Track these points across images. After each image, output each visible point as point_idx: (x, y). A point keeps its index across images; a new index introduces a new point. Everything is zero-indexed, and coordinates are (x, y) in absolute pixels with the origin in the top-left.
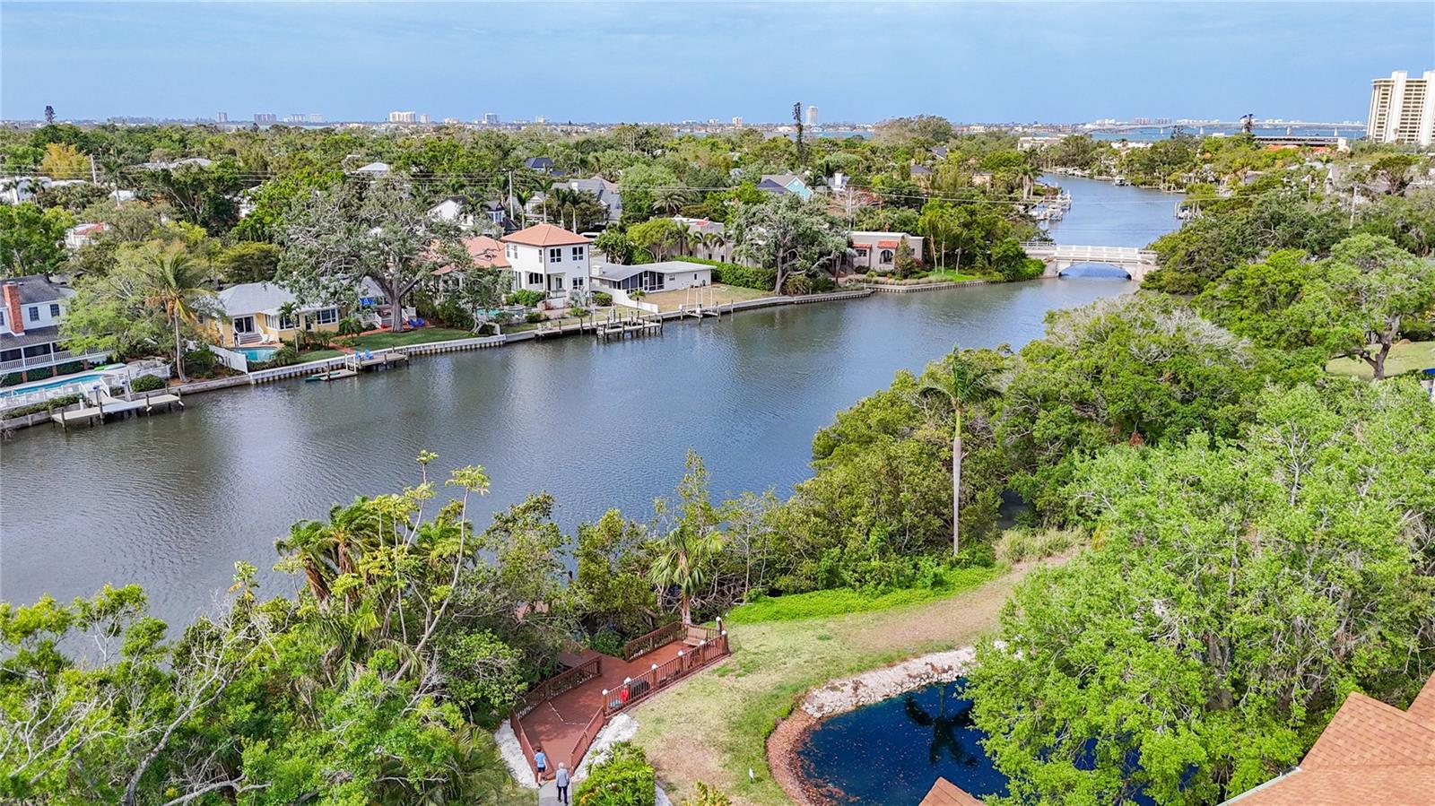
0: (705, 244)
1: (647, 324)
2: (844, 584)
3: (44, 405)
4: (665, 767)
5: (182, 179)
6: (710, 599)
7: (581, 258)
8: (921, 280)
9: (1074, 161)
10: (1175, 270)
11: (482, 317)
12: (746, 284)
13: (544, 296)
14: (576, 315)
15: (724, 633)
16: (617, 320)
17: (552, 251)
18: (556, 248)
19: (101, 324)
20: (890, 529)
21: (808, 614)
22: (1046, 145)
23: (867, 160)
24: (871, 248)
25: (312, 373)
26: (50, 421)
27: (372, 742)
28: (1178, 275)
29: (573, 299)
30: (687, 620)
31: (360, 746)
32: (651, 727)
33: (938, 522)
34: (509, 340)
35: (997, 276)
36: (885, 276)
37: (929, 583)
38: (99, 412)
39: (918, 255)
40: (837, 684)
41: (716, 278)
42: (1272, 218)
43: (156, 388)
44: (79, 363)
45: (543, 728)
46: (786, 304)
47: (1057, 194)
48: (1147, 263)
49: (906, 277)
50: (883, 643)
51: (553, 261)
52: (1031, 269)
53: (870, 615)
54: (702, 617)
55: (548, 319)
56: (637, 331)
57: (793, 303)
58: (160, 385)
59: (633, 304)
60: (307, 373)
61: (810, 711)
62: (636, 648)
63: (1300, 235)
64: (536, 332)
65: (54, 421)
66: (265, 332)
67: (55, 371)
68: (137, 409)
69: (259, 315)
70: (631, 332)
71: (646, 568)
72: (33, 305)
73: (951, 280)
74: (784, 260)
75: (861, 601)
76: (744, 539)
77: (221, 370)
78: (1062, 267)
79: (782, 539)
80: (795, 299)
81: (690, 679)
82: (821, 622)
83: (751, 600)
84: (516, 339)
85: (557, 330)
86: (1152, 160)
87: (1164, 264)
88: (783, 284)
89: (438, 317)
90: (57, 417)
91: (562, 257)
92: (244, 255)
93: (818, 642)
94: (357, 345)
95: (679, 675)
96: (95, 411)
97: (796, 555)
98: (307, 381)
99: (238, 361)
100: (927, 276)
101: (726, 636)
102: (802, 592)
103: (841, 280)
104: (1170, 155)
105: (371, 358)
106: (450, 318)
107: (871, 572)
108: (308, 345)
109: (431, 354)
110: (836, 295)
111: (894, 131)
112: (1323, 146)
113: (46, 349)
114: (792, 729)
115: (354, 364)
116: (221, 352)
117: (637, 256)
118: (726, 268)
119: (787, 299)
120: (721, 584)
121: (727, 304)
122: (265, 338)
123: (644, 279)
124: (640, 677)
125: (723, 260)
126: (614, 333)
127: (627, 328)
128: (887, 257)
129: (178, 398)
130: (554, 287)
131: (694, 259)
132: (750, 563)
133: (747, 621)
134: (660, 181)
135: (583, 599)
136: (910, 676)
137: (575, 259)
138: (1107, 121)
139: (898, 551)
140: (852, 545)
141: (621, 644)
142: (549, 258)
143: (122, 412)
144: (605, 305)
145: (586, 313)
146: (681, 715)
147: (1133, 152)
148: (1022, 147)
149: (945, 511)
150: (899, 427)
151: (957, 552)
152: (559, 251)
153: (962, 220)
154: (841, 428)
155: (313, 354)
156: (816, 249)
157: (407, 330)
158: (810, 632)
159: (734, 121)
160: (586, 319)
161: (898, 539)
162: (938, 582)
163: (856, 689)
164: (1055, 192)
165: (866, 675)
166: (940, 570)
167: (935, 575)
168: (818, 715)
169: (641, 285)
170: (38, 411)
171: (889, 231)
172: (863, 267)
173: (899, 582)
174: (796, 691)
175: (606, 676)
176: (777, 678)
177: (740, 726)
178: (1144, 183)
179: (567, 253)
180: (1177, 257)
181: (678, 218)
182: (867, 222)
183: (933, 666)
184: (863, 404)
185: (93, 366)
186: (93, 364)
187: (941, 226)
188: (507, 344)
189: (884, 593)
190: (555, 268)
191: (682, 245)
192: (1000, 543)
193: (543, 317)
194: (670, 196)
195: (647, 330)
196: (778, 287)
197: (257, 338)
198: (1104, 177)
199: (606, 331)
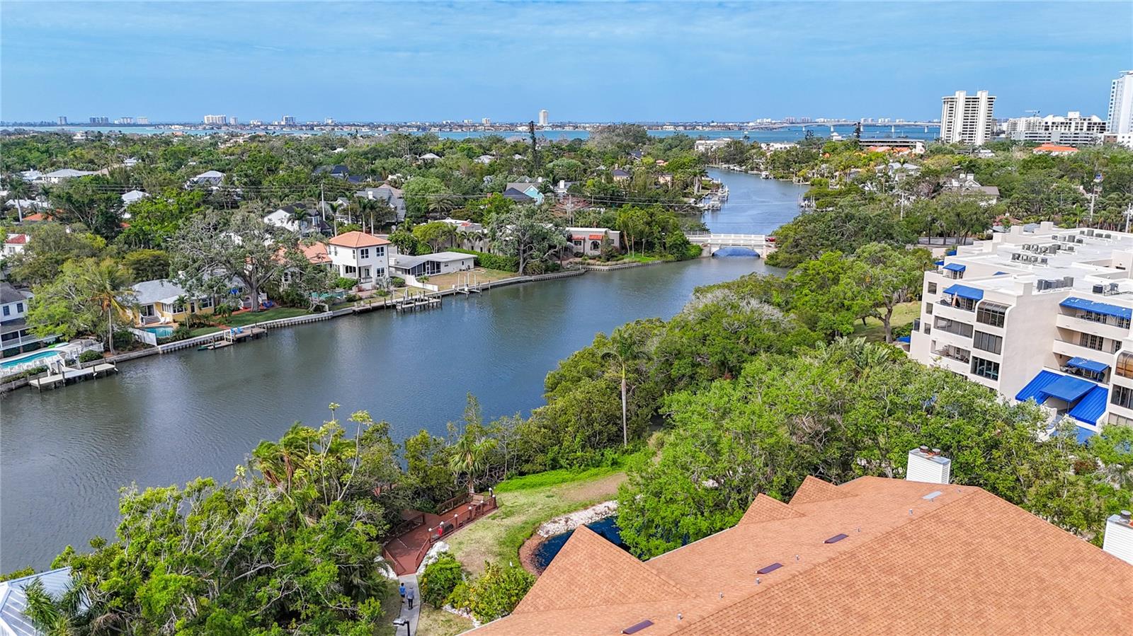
0: (468, 239)
1: (432, 300)
2: (561, 467)
3: (23, 375)
4: (465, 564)
5: (80, 199)
6: (485, 479)
7: (382, 255)
8: (619, 262)
9: (735, 159)
10: (787, 252)
11: (315, 299)
12: (499, 268)
13: (357, 282)
14: (381, 295)
15: (494, 496)
16: (410, 298)
17: (362, 251)
18: (364, 249)
19: (57, 317)
20: (587, 434)
21: (541, 484)
22: (714, 147)
23: (583, 164)
24: (584, 240)
25: (201, 344)
26: (27, 385)
27: (333, 544)
28: (787, 255)
29: (378, 284)
30: (472, 491)
31: (327, 547)
32: (456, 546)
33: (615, 429)
34: (335, 315)
35: (670, 257)
36: (595, 259)
37: (610, 464)
38: (62, 378)
39: (617, 244)
40: (556, 520)
41: (477, 263)
42: (846, 217)
43: (95, 359)
44: (37, 343)
45: (396, 552)
46: (527, 281)
47: (719, 188)
48: (770, 247)
49: (608, 260)
50: (582, 497)
51: (363, 257)
52: (693, 252)
53: (576, 483)
54: (481, 490)
55: (361, 299)
56: (424, 305)
57: (531, 280)
58: (99, 357)
59: (420, 285)
60: (197, 344)
61: (542, 534)
62: (443, 508)
63: (863, 229)
64: (353, 308)
65: (30, 385)
66: (162, 316)
67: (21, 350)
68: (85, 375)
69: (157, 304)
70: (420, 306)
71: (446, 463)
72: (5, 305)
73: (639, 262)
74: (524, 251)
75: (571, 476)
76: (504, 443)
77: (138, 344)
78: (714, 250)
79: (526, 442)
80: (533, 278)
81: (476, 522)
82: (549, 488)
83: (509, 479)
84: (340, 314)
85: (368, 306)
86: (787, 160)
87: (780, 247)
88: (525, 267)
89: (283, 301)
90: (34, 382)
91: (369, 255)
92: (140, 260)
93: (546, 499)
94: (229, 323)
95: (470, 520)
96: (59, 377)
97: (534, 452)
98: (199, 350)
99: (149, 338)
100: (623, 259)
101: (495, 498)
102: (538, 473)
103: (564, 263)
104: (800, 156)
105: (241, 332)
106: (293, 301)
107: (576, 459)
108: (195, 324)
109: (281, 327)
110: (561, 274)
111: (605, 135)
112: (908, 146)
113: (15, 335)
114: (533, 543)
115: (231, 337)
116: (137, 332)
117: (420, 249)
118: (484, 256)
119: (528, 278)
120: (490, 471)
121: (485, 283)
122: (162, 320)
123: (426, 266)
124: (449, 522)
125: (482, 251)
126: (408, 307)
127: (417, 303)
128: (595, 246)
129: (113, 366)
130: (363, 276)
131: (461, 250)
132: (507, 457)
133: (506, 490)
134: (433, 189)
135: (414, 480)
136: (596, 514)
137: (378, 255)
138: (765, 120)
139: (592, 446)
140: (566, 444)
141: (434, 507)
142: (360, 256)
143: (75, 378)
144: (400, 287)
145: (388, 293)
146: (472, 540)
147: (775, 153)
148: (697, 148)
149: (619, 422)
150: (595, 371)
151: (626, 446)
152: (367, 250)
153: (645, 220)
154: (562, 372)
155: (200, 330)
156: (546, 244)
157: (262, 310)
158: (542, 494)
159: (484, 121)
160: (388, 297)
161: (593, 439)
162: (615, 463)
163: (567, 522)
164: (718, 186)
165: (572, 514)
166: (616, 456)
167: (613, 459)
168: (546, 536)
169: (424, 271)
170: (19, 378)
171: (597, 227)
172: (580, 253)
173: (593, 464)
174: (534, 524)
175: (427, 523)
176: (523, 518)
177: (504, 543)
178: (782, 177)
179: (373, 252)
180: (788, 243)
181: (448, 221)
182: (581, 221)
183: (608, 507)
184: (576, 356)
185: (47, 345)
186: (46, 343)
187: (630, 224)
188: (333, 318)
189: (584, 471)
190: (364, 263)
191: (452, 240)
192: (651, 439)
193: (357, 298)
194: (441, 201)
195: (431, 305)
196: (521, 269)
197: (157, 320)
198: (755, 172)
199: (403, 306)
